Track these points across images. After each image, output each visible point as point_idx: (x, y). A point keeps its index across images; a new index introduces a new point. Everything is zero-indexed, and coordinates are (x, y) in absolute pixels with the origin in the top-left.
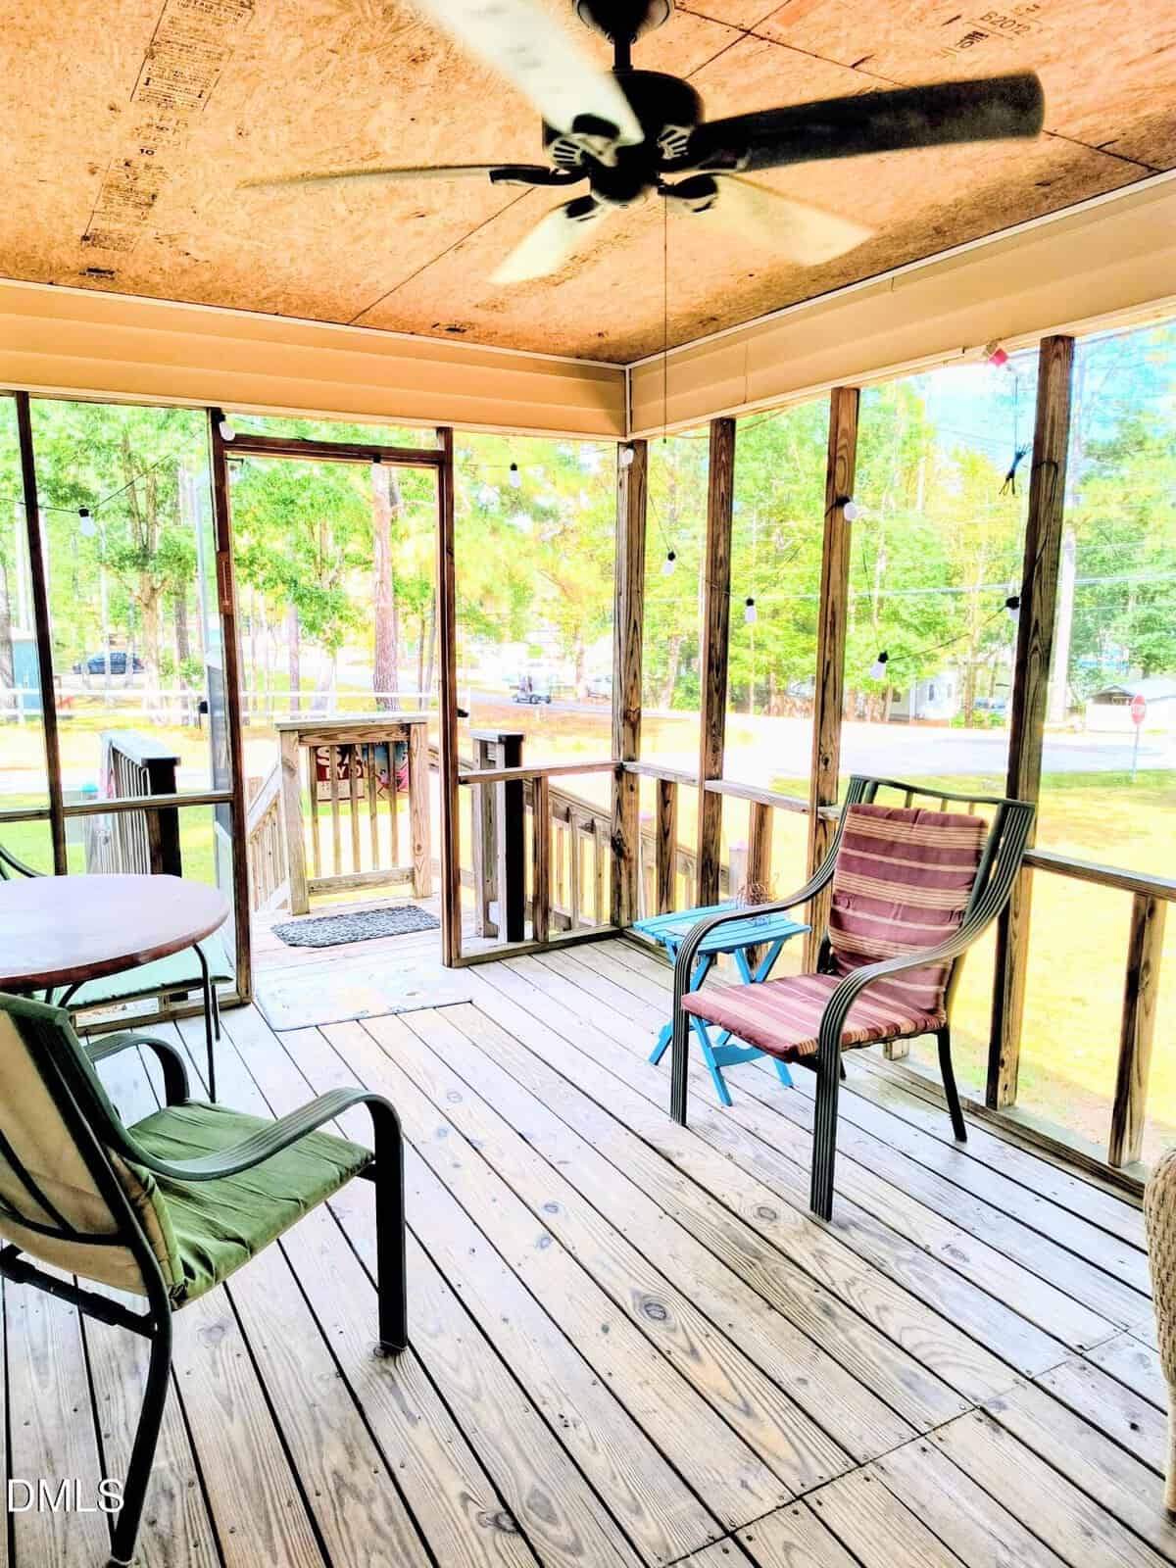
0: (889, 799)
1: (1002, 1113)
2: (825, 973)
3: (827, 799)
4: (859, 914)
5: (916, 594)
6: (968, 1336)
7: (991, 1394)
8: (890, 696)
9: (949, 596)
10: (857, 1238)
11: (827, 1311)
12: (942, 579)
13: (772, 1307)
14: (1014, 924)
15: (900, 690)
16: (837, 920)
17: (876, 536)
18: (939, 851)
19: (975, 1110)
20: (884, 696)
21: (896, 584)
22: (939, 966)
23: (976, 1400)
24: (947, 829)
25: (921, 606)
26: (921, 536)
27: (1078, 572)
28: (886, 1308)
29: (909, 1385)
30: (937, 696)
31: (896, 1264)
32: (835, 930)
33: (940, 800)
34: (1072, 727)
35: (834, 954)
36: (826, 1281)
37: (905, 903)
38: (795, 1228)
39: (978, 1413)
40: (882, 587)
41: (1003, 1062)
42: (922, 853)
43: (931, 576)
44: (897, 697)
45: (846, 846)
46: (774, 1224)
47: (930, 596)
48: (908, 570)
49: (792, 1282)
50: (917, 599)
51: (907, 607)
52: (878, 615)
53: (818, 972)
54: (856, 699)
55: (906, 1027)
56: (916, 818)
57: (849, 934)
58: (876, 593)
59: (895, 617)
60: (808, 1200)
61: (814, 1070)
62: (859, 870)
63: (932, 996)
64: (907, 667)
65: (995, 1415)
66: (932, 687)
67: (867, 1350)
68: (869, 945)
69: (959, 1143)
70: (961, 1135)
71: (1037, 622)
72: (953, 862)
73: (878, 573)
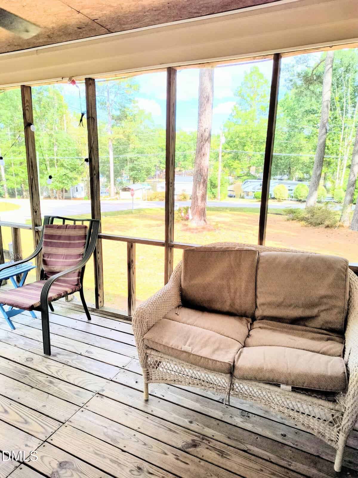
0: (58, 222)
1: (100, 309)
2: (43, 280)
3: (38, 224)
4: (52, 259)
5: (68, 159)
6: (93, 374)
7: (101, 388)
8: (64, 191)
9: (79, 160)
10: (60, 358)
11: (51, 382)
12: (76, 154)
13: (33, 387)
14: (98, 255)
15: (67, 189)
16: (45, 263)
17: (53, 139)
18: (74, 237)
19: (93, 310)
20: (62, 191)
21: (61, 155)
22: (78, 271)
23: (96, 391)
24: (76, 230)
25: (70, 162)
26: (67, 140)
27: (114, 153)
28: (69, 375)
29: (77, 395)
30: (79, 191)
31: (72, 361)
32: (45, 266)
33: (73, 221)
34: (117, 198)
35: (45, 273)
36: (50, 373)
37: (66, 254)
38: (39, 361)
39: (97, 395)
40: (57, 156)
41: (99, 295)
42: (69, 238)
43: (72, 152)
44: (66, 191)
45: (45, 239)
46: (32, 362)
47: (72, 159)
48: (65, 151)
49: (39, 378)
50: (68, 160)
51: (65, 162)
52: (57, 165)
53: (41, 280)
54: (53, 192)
55: (69, 291)
56: (67, 227)
57: (49, 266)
58: (56, 158)
59: (62, 165)
60: (43, 351)
61: (40, 311)
62: (50, 245)
63: (76, 280)
64: (68, 182)
65: (101, 394)
66: (77, 188)
67: (64, 389)
68: (56, 268)
69: (89, 321)
70: (89, 318)
71: (94, 166)
72: (79, 239)
73: (55, 151)
